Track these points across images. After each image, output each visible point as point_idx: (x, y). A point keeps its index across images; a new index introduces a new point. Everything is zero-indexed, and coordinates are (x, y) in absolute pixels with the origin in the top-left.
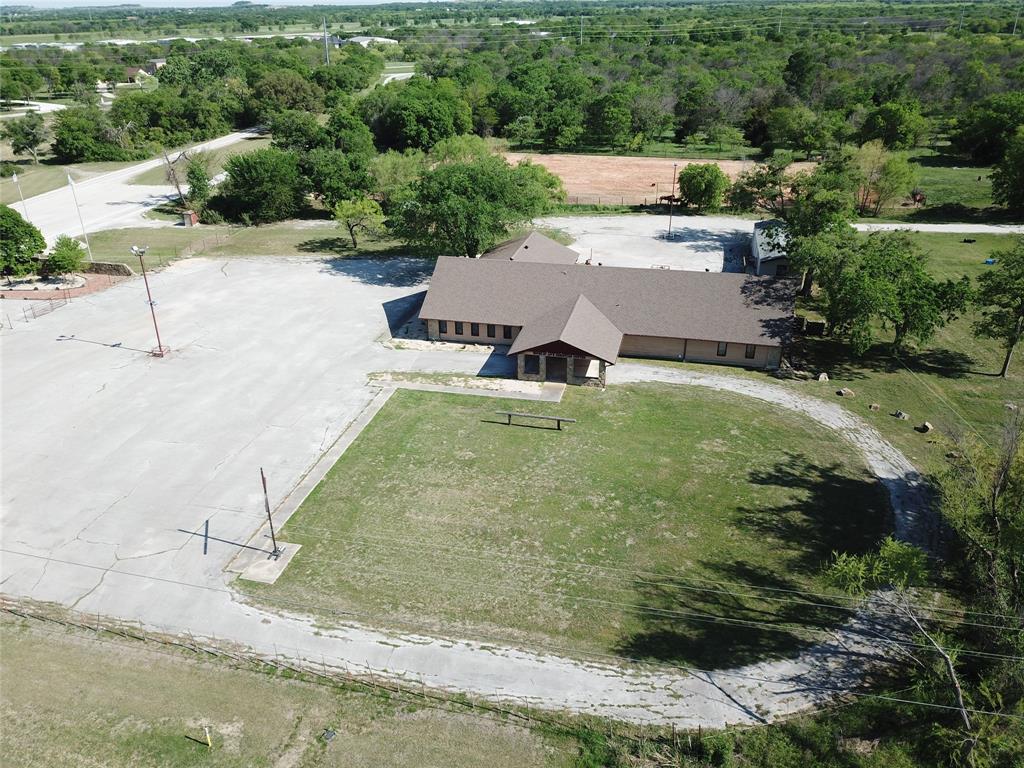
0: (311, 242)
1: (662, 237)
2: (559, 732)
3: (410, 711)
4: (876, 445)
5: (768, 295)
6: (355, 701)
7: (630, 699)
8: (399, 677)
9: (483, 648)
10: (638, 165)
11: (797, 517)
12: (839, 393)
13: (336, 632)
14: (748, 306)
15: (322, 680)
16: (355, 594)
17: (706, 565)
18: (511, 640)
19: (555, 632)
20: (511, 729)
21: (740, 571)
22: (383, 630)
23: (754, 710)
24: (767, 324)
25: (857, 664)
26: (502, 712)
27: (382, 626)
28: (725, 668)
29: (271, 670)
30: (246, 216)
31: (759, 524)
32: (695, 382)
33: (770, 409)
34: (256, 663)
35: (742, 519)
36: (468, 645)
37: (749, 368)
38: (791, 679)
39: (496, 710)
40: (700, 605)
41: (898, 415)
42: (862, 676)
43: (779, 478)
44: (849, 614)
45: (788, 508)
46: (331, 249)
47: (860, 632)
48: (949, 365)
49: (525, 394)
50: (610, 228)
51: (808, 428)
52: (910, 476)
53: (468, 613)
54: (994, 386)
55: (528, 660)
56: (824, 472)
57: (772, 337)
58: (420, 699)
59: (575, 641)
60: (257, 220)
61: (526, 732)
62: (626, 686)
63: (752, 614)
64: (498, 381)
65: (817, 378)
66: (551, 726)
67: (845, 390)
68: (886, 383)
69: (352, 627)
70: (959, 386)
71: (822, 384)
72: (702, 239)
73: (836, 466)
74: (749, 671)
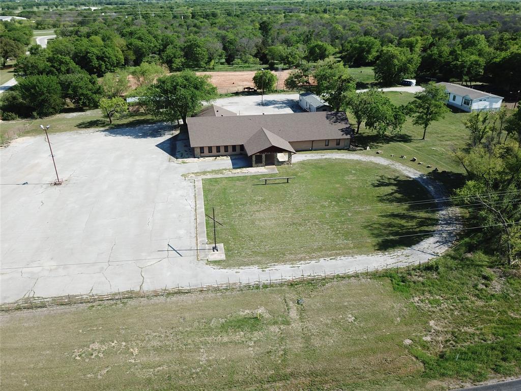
0: (83, 123)
1: (259, 105)
2: (380, 277)
3: (323, 285)
4: (404, 168)
5: (337, 119)
6: (300, 288)
7: (394, 261)
8: (309, 276)
9: (331, 259)
10: (218, 75)
11: (398, 195)
12: (378, 153)
13: (271, 268)
14: (332, 124)
15: (281, 285)
16: (264, 255)
17: (382, 216)
18: (339, 254)
19: (350, 248)
20: (363, 280)
21: (393, 216)
22: (288, 263)
23: (433, 253)
24: (342, 130)
25: (452, 233)
26: (356, 276)
27: (286, 262)
28: (415, 244)
29: (258, 287)
30: (35, 114)
31: (387, 200)
32: (324, 157)
33: (359, 162)
34: (248, 287)
35: (381, 200)
36: (324, 260)
37: (339, 149)
38: (436, 242)
39: (354, 276)
40: (390, 229)
41: (402, 157)
42: (455, 236)
43: (381, 184)
44: (437, 220)
45: (392, 193)
46: (97, 125)
47: (445, 224)
48: (405, 139)
49: (261, 172)
50: (232, 103)
51: (377, 166)
52: (422, 176)
53: (314, 251)
54: (423, 143)
55: (350, 259)
56: (395, 180)
57: (346, 135)
58: (324, 280)
59: (360, 249)
60: (42, 115)
61: (369, 280)
62: (390, 258)
63: (409, 227)
64: (244, 169)
65: (366, 149)
66: (376, 275)
67: (379, 151)
68: (389, 147)
69: (274, 265)
70: (412, 144)
71: (368, 151)
72: (277, 104)
73: (398, 177)
74: (422, 243)
